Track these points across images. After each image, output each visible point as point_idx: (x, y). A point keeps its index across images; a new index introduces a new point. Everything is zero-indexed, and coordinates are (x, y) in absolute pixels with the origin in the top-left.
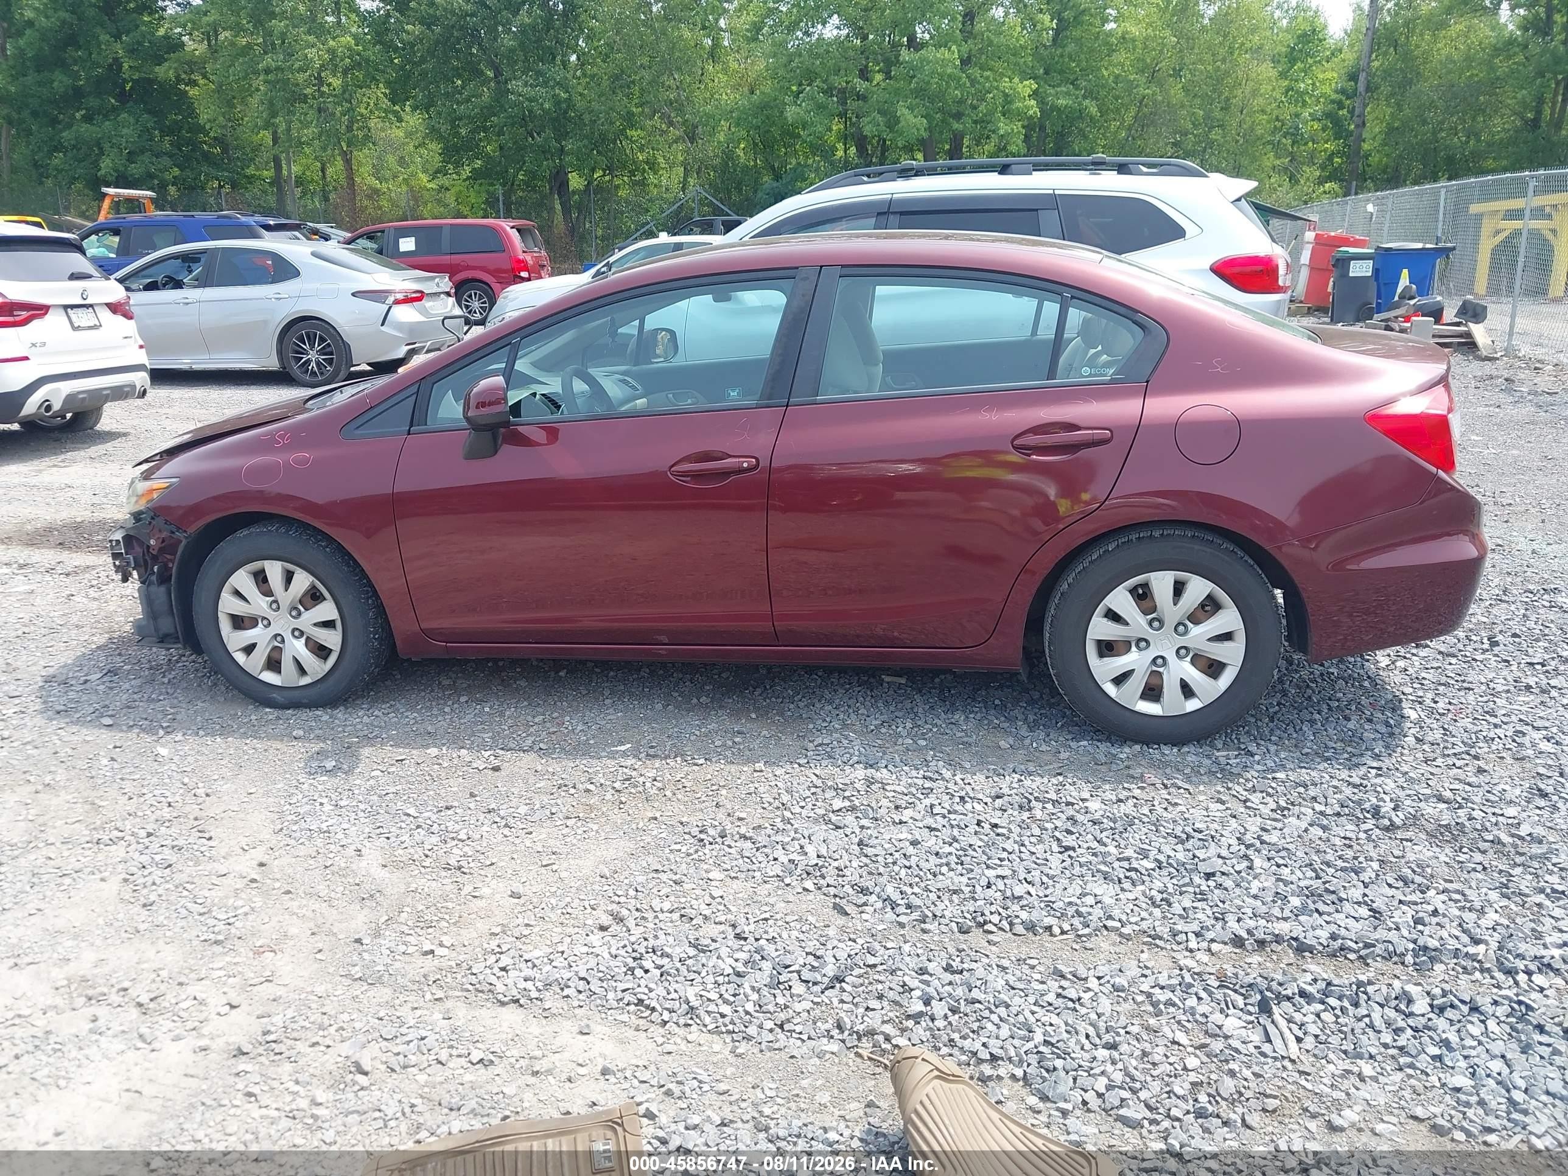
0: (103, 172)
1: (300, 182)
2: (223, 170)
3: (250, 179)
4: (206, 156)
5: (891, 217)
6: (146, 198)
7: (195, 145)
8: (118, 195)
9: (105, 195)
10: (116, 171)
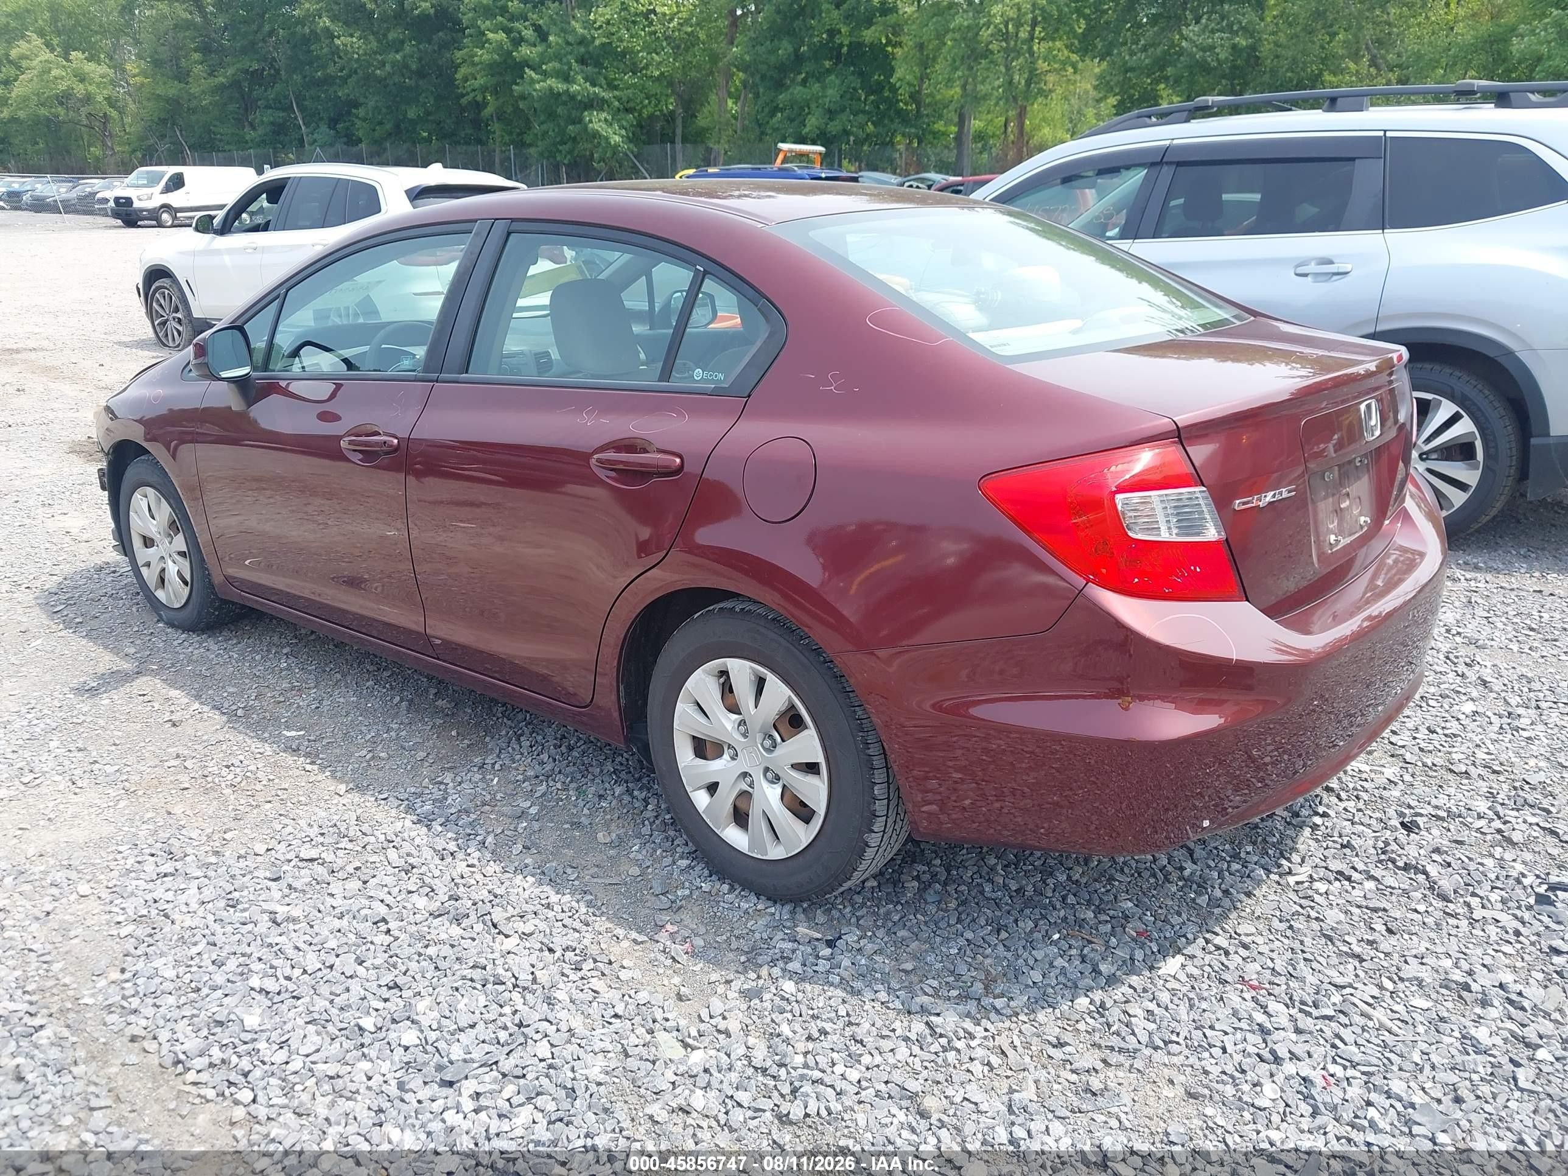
0: (807, 130)
1: (980, 137)
2: (911, 126)
3: (936, 134)
4: (900, 113)
5: (1165, 168)
6: (814, 153)
7: (892, 103)
8: (791, 151)
9: (780, 150)
10: (818, 128)
